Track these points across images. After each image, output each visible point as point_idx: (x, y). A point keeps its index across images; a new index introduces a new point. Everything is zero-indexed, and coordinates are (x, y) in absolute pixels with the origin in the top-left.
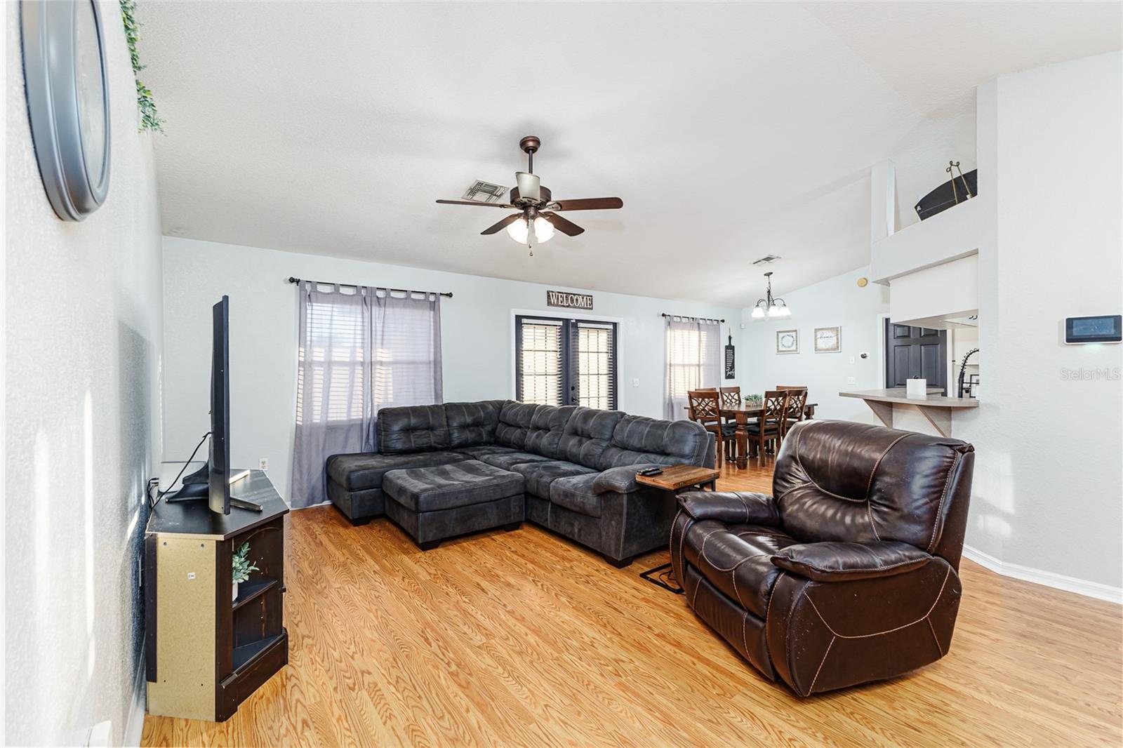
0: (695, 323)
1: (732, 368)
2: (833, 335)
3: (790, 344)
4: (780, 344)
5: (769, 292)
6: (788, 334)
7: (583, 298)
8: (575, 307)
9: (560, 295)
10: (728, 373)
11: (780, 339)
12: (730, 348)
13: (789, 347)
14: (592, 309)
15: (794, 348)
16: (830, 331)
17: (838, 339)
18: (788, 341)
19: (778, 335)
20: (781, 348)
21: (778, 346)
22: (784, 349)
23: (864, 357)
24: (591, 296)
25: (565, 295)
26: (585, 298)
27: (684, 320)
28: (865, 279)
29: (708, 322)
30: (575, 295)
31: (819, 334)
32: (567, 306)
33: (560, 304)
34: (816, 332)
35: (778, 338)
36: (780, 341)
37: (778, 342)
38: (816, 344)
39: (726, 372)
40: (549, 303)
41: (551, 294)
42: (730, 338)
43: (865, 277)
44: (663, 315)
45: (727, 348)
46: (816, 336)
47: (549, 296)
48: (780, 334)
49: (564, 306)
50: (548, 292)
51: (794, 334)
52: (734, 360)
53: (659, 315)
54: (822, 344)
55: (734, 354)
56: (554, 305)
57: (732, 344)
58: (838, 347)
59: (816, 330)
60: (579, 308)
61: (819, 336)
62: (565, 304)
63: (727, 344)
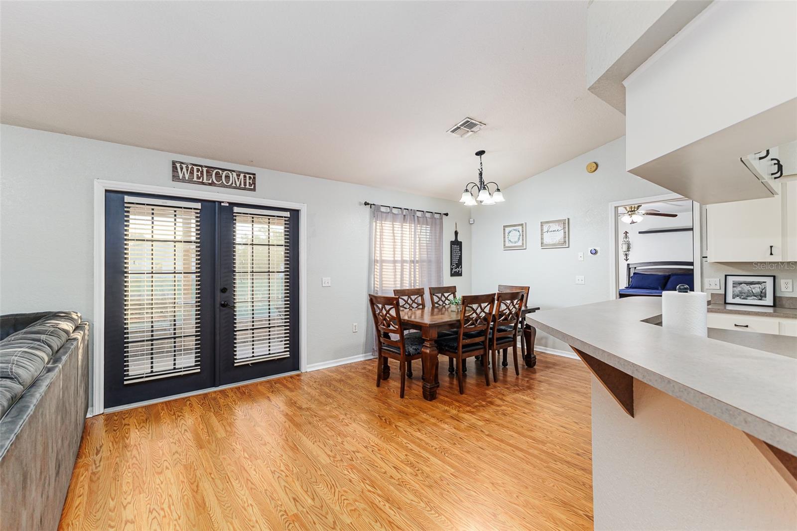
0: (408, 215)
1: (459, 264)
2: (560, 229)
3: (517, 240)
4: (507, 240)
5: (481, 174)
6: (515, 228)
7: (238, 176)
8: (223, 186)
9: (195, 168)
10: (454, 270)
11: (506, 234)
12: (456, 244)
13: (515, 242)
14: (254, 190)
15: (520, 243)
16: (557, 224)
17: (565, 233)
18: (514, 236)
19: (504, 229)
20: (507, 244)
21: (504, 241)
22: (511, 245)
23: (595, 252)
24: (254, 174)
25: (205, 169)
26: (242, 175)
27: (395, 211)
28: (595, 163)
29: (428, 215)
30: (223, 170)
31: (545, 228)
32: (210, 184)
33: (195, 179)
34: (542, 226)
35: (504, 233)
36: (506, 237)
37: (504, 237)
38: (542, 239)
39: (452, 269)
40: (175, 178)
41: (178, 165)
42: (456, 233)
43: (595, 161)
44: (366, 204)
45: (452, 243)
46: (542, 230)
47: (174, 168)
48: (506, 229)
49: (203, 183)
50: (174, 163)
51: (520, 228)
52: (461, 257)
53: (360, 204)
54: (548, 239)
55: (461, 250)
56: (183, 180)
57: (459, 240)
58: (565, 242)
59: (542, 224)
60: (230, 187)
61: (545, 229)
62: (205, 181)
63: (454, 240)
